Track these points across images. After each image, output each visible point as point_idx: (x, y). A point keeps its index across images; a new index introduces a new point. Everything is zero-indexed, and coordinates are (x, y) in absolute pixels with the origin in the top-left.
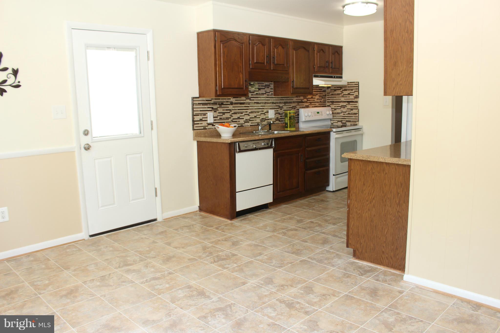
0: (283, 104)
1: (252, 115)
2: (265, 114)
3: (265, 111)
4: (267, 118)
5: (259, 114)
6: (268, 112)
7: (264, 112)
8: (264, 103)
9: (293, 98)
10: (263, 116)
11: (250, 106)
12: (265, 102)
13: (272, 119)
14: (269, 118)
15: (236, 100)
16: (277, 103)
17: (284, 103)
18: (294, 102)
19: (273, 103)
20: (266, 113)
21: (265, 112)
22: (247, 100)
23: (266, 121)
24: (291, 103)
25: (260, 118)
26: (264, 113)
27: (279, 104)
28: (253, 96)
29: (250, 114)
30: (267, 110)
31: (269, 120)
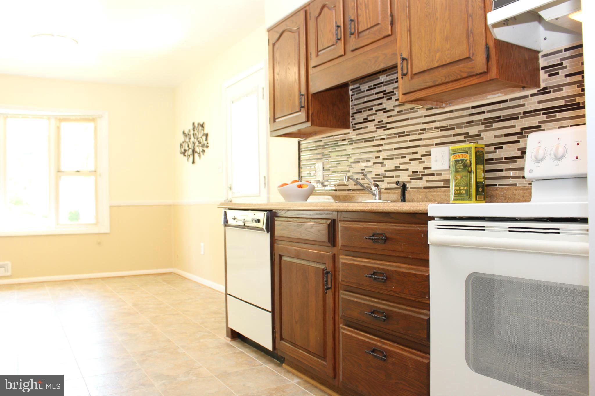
0: (482, 127)
1: (390, 165)
2: (421, 159)
3: (421, 151)
4: (427, 172)
5: (406, 160)
6: (430, 155)
7: (418, 156)
8: (419, 132)
9: (521, 102)
10: (416, 166)
11: (386, 144)
12: (421, 130)
13: (443, 173)
14: (433, 169)
15: (357, 135)
16: (460, 126)
17: (483, 124)
18: (528, 114)
19: (443, 129)
20: (424, 158)
21: (422, 156)
22: (378, 130)
23: (425, 178)
24: (515, 117)
25: (407, 170)
26: (420, 157)
27: (465, 127)
28: (390, 120)
29: (386, 162)
30: (427, 149)
31: (433, 175)
